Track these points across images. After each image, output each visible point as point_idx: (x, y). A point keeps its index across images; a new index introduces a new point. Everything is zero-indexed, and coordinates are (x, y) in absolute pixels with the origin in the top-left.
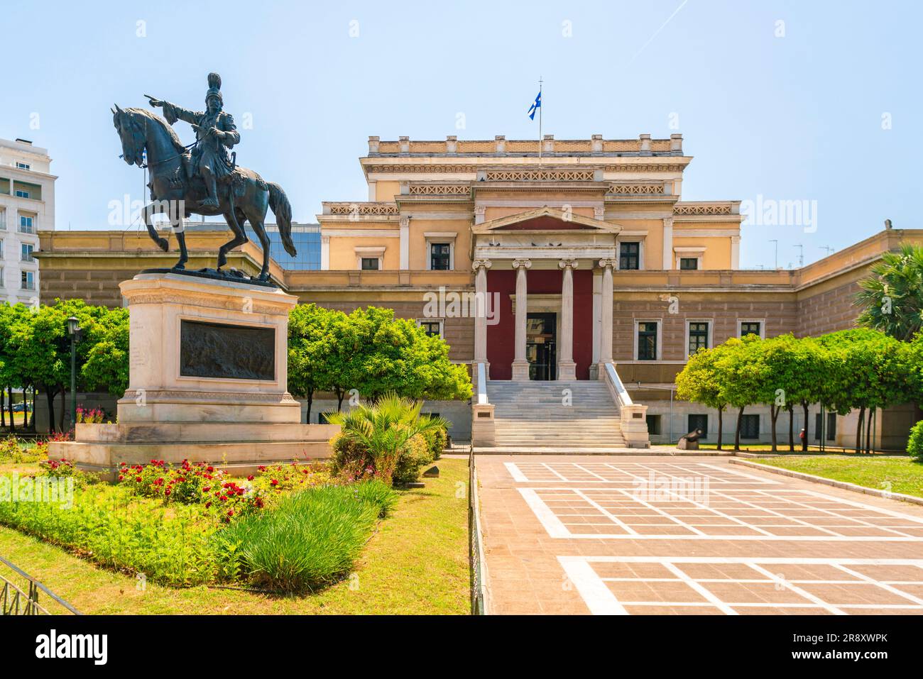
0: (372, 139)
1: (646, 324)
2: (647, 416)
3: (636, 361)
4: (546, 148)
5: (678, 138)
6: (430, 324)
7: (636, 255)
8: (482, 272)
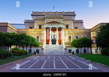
0: (33, 12)
1: (69, 36)
4: (57, 13)
5: (74, 12)
6: (38, 36)
7: (68, 27)
8: (45, 29)
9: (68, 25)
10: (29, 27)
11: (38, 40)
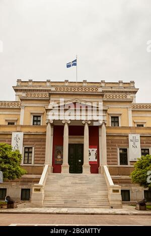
0: (18, 81)
1: (123, 149)
2: (121, 191)
3: (119, 165)
4: (84, 84)
5: (133, 82)
6: (29, 148)
7: (118, 122)
8: (49, 125)
9: (118, 117)
10: (6, 120)
11: (28, 160)
